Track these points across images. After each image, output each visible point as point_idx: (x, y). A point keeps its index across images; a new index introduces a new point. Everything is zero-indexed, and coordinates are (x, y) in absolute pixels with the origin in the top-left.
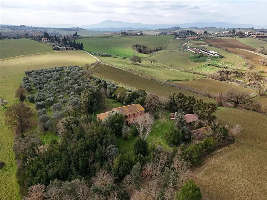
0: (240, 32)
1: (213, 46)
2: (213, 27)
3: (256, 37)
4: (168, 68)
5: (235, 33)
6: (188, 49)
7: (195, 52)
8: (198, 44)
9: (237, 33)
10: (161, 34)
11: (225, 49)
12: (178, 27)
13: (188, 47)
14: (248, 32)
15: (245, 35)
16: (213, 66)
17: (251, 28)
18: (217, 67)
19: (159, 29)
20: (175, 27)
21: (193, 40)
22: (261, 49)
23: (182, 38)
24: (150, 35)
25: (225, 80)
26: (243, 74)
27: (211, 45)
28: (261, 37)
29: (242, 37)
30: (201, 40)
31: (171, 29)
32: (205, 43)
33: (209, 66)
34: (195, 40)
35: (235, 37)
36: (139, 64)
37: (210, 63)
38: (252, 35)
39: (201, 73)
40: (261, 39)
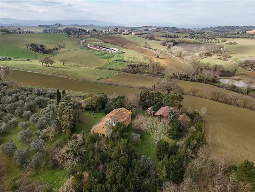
0: (122, 30)
1: (108, 43)
2: (92, 25)
3: (135, 34)
4: (82, 67)
5: (119, 31)
6: (88, 47)
7: (98, 49)
8: (94, 41)
9: (120, 31)
10: (46, 31)
11: (121, 46)
12: (60, 24)
13: (88, 45)
14: (127, 30)
15: (127, 33)
16: (120, 61)
17: (123, 26)
18: (124, 61)
19: (40, 26)
20: (57, 24)
21: (88, 37)
22: (145, 44)
23: (76, 36)
24: (39, 33)
25: (137, 73)
26: (146, 66)
27: (107, 42)
28: (138, 34)
29: (125, 35)
30: (95, 38)
31: (53, 26)
32: (100, 40)
33: (117, 62)
34: (89, 38)
35: (120, 35)
36: (51, 65)
37: (117, 59)
38: (132, 33)
39: (115, 68)
40: (139, 35)
